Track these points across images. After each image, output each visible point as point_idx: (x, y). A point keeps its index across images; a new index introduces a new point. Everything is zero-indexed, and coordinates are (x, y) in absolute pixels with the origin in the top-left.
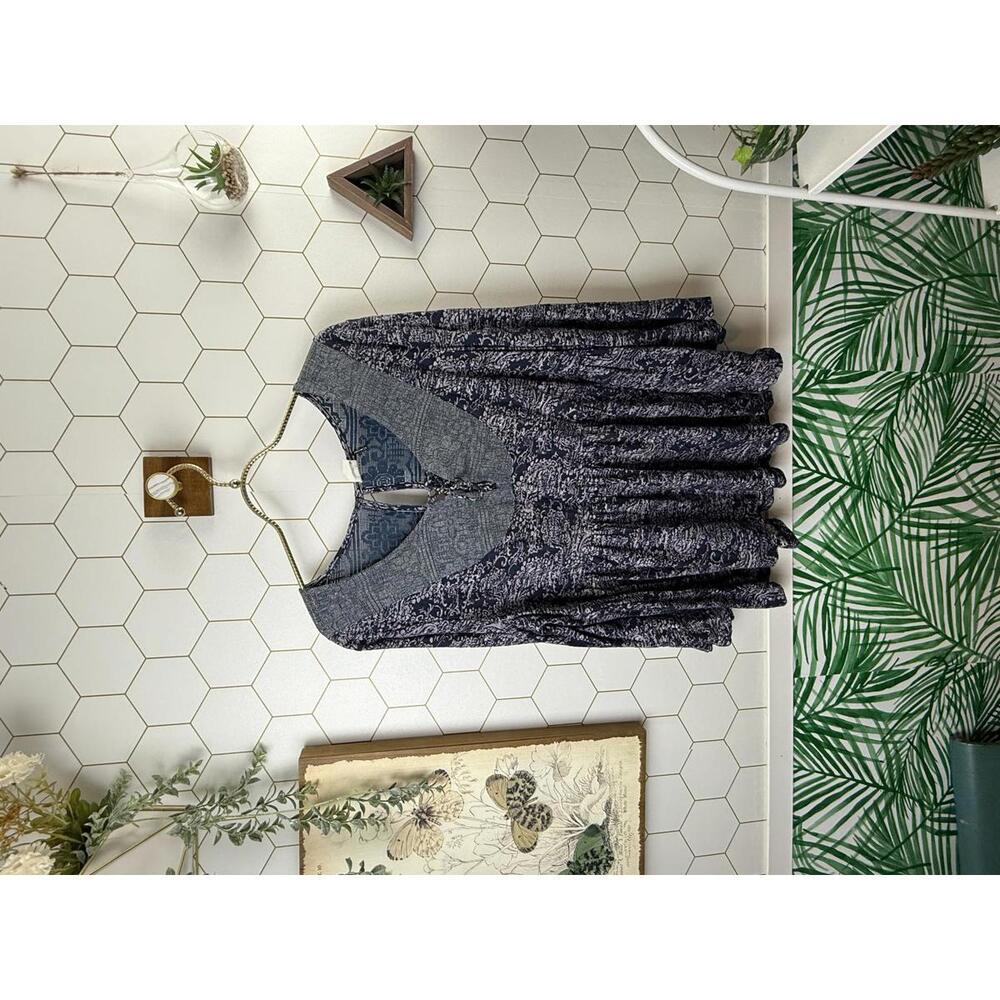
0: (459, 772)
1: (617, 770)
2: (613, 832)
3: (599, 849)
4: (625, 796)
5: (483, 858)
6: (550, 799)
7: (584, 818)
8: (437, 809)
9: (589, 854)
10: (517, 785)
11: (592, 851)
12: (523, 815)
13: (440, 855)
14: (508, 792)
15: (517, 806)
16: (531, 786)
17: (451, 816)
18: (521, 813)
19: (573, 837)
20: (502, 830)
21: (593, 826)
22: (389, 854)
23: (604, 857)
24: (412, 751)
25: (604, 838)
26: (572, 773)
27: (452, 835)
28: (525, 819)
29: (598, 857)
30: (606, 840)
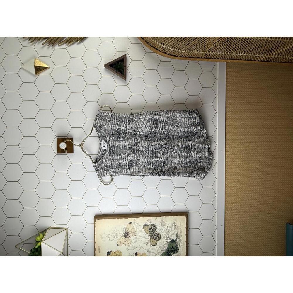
0: (136, 223)
1: (179, 225)
2: (179, 242)
3: (174, 246)
4: (182, 232)
6: (161, 232)
7: (170, 238)
8: (130, 233)
9: (172, 248)
10: (152, 228)
11: (172, 247)
14: (149, 230)
15: (152, 233)
16: (155, 228)
17: (133, 235)
18: (152, 235)
20: (147, 240)
21: (173, 240)
22: (117, 244)
23: (176, 249)
24: (123, 217)
26: (167, 225)
27: (134, 240)
28: (154, 237)
29: (174, 249)
30: (176, 244)
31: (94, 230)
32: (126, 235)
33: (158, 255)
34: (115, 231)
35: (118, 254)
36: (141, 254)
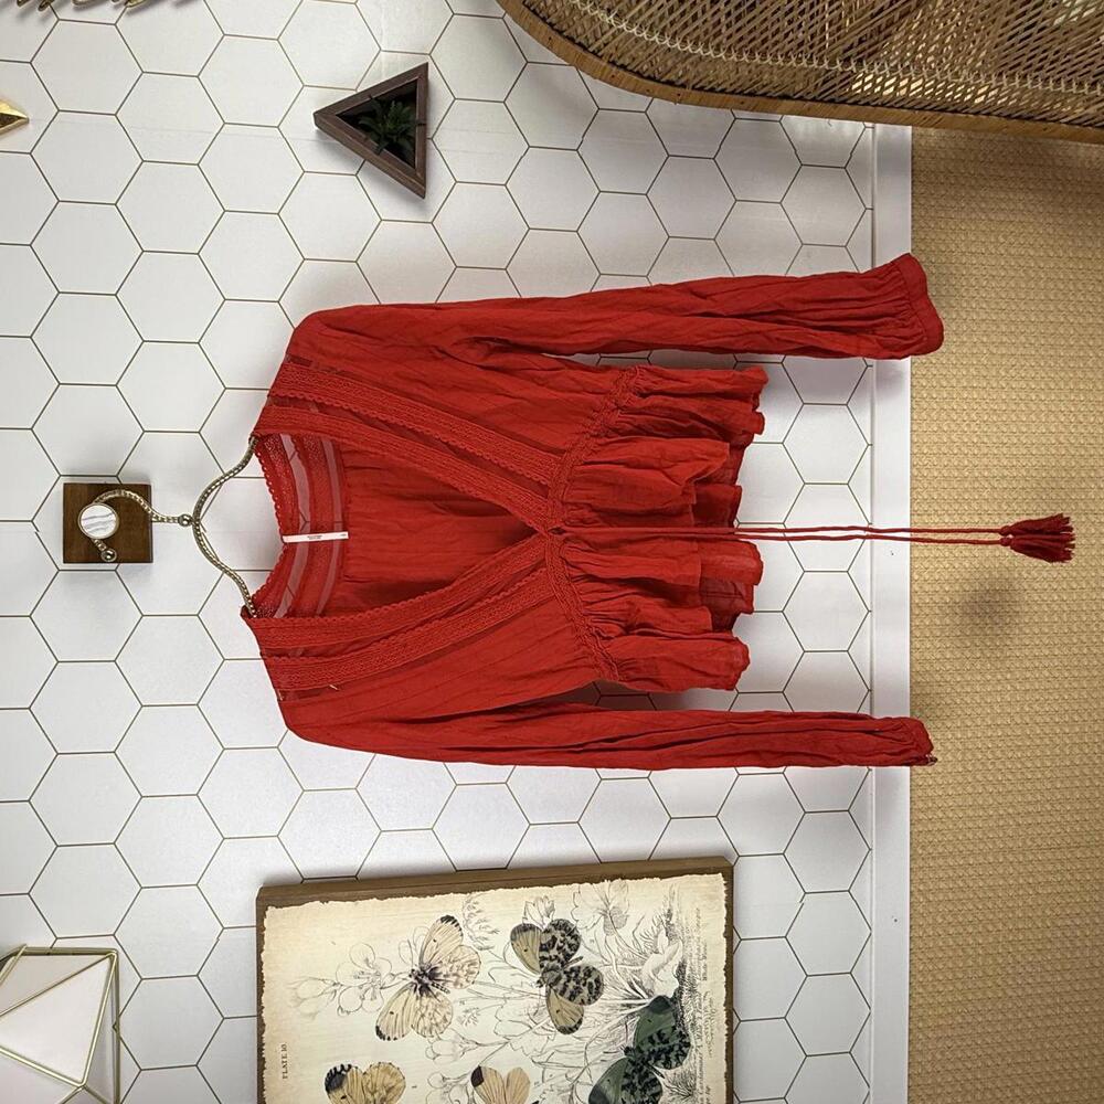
0: (474, 920)
1: (693, 921)
2: (689, 1009)
3: (670, 1030)
4: (705, 958)
5: (507, 1041)
6: (600, 960)
7: (648, 987)
8: (443, 970)
9: (655, 1038)
10: (554, 939)
11: (659, 1034)
12: (562, 982)
13: (448, 1035)
14: (541, 949)
15: (554, 969)
16: (573, 941)
17: (462, 980)
18: (559, 978)
19: (632, 1014)
20: (535, 1002)
21: (660, 997)
23: (677, 1041)
24: (409, 890)
25: (676, 1016)
26: (630, 925)
27: (463, 1008)
28: (565, 986)
29: (667, 1042)
30: (678, 1018)
31: (260, 964)
32: (426, 980)
33: (585, 1078)
34: (367, 960)
35: (381, 1079)
36: (504, 1074)
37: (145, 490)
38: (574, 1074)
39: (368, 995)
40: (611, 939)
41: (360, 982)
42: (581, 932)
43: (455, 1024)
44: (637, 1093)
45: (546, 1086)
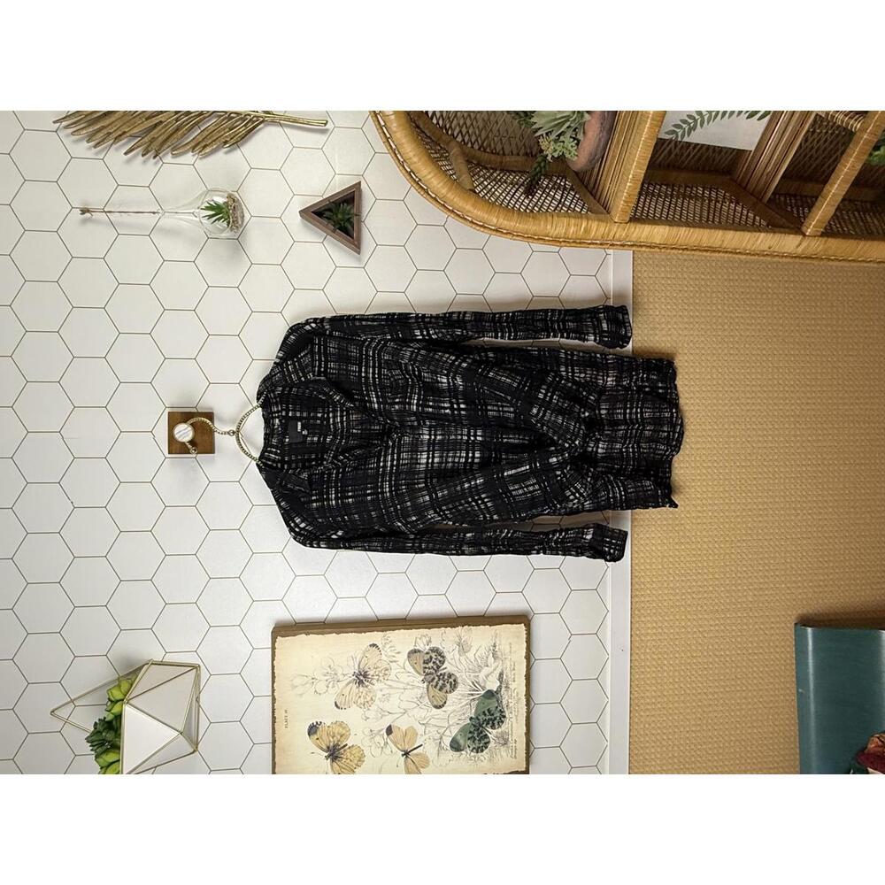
0: (388, 646)
1: (507, 651)
2: (505, 697)
3: (494, 709)
4: (514, 669)
5: (405, 712)
6: (457, 669)
7: (483, 685)
8: (371, 673)
9: (487, 712)
10: (431, 658)
11: (488, 710)
12: (435, 681)
13: (373, 707)
14: (424, 663)
15: (431, 674)
16: (441, 659)
17: (381, 678)
18: (434, 679)
19: (474, 699)
20: (420, 692)
21: (490, 692)
22: (336, 705)
23: (499, 715)
26: (473, 650)
27: (382, 693)
28: (437, 683)
29: (493, 715)
30: (499, 702)
31: (273, 667)
32: (362, 678)
33: (448, 731)
34: (330, 666)
35: (338, 730)
36: (404, 730)
37: (210, 416)
38: (442, 731)
39: (331, 685)
40: (462, 659)
41: (326, 678)
42: (446, 654)
43: (377, 702)
44: (476, 742)
45: (427, 736)
